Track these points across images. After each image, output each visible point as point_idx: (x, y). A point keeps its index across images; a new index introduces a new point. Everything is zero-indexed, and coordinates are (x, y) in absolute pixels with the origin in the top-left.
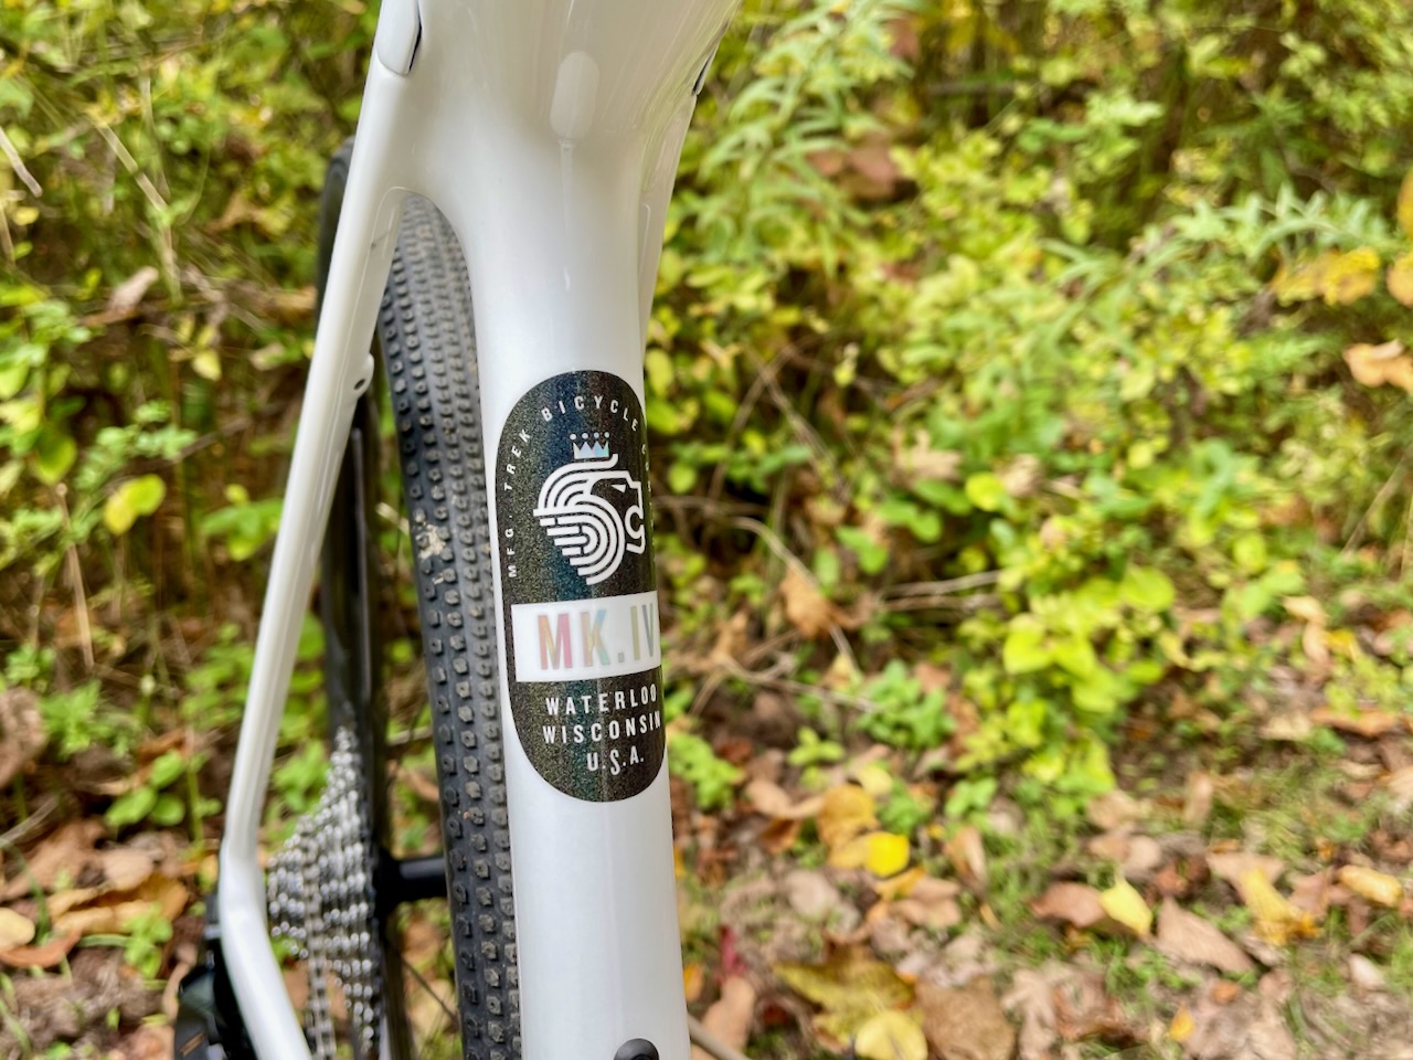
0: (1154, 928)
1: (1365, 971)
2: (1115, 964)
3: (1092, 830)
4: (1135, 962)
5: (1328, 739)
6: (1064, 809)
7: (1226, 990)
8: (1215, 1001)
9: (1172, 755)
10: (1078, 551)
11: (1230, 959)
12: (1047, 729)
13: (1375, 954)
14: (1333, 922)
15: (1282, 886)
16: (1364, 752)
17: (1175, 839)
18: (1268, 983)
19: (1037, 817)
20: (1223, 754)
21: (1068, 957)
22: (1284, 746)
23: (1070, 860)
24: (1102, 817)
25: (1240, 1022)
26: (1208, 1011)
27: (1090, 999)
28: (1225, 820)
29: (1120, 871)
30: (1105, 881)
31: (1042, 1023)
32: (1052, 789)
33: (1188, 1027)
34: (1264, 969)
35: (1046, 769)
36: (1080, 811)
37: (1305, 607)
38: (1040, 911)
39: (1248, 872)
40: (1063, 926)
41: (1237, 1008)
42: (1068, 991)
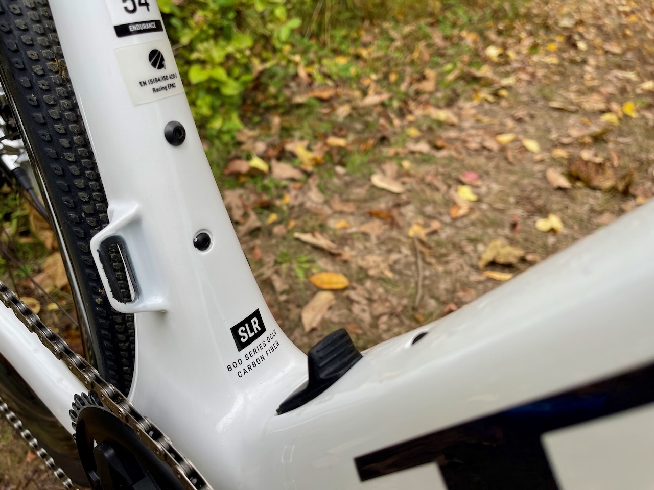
0: (270, 169)
1: (340, 170)
2: (259, 185)
3: (239, 144)
4: (266, 182)
5: (314, 102)
6: (226, 138)
7: (298, 185)
8: (295, 188)
9: (261, 115)
10: (211, 25)
11: (296, 174)
12: (213, 108)
13: (343, 164)
14: (327, 158)
15: (309, 148)
16: (326, 104)
17: (269, 140)
18: (311, 181)
19: (217, 143)
20: (281, 111)
21: (242, 186)
22: (299, 106)
23: (234, 153)
24: (241, 138)
25: (304, 194)
26: (294, 193)
27: (253, 198)
28: (286, 132)
29: (254, 153)
30: (249, 158)
31: (238, 207)
32: (220, 132)
33: (288, 199)
34: (308, 174)
35: (217, 124)
36: (233, 138)
37: (297, 58)
38: (227, 172)
39: (298, 147)
40: (237, 175)
41: (303, 189)
42: (245, 197)
